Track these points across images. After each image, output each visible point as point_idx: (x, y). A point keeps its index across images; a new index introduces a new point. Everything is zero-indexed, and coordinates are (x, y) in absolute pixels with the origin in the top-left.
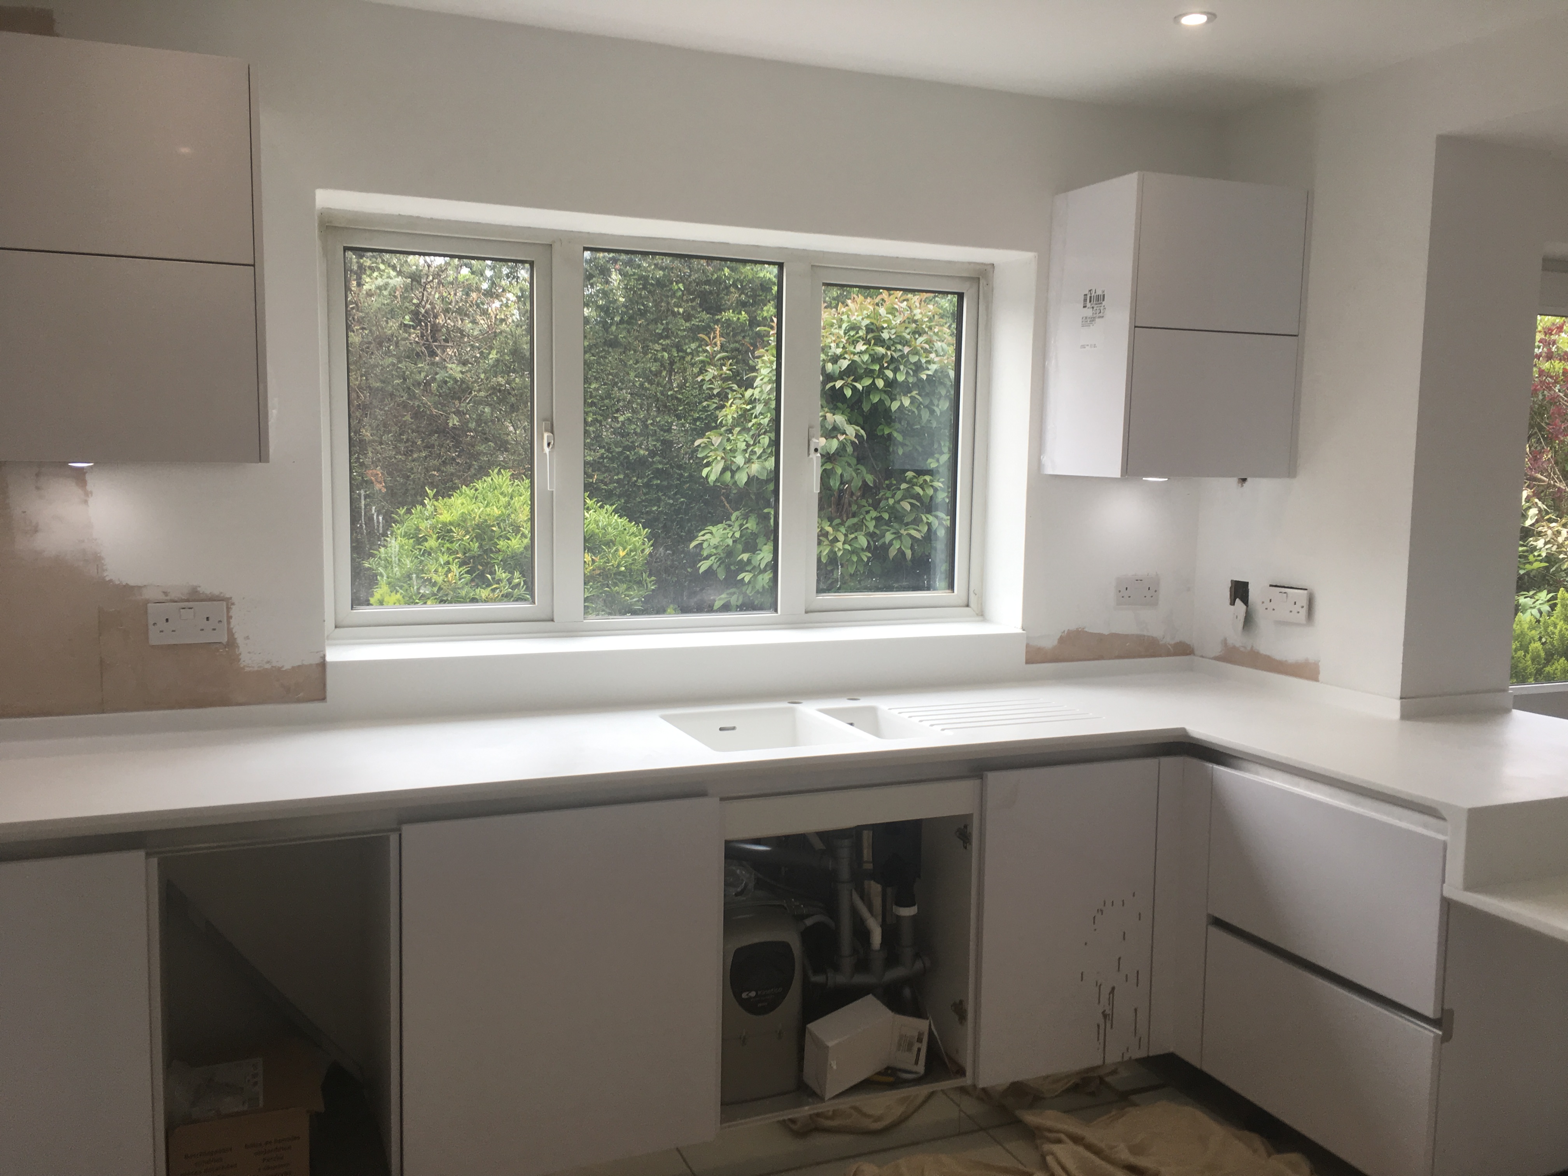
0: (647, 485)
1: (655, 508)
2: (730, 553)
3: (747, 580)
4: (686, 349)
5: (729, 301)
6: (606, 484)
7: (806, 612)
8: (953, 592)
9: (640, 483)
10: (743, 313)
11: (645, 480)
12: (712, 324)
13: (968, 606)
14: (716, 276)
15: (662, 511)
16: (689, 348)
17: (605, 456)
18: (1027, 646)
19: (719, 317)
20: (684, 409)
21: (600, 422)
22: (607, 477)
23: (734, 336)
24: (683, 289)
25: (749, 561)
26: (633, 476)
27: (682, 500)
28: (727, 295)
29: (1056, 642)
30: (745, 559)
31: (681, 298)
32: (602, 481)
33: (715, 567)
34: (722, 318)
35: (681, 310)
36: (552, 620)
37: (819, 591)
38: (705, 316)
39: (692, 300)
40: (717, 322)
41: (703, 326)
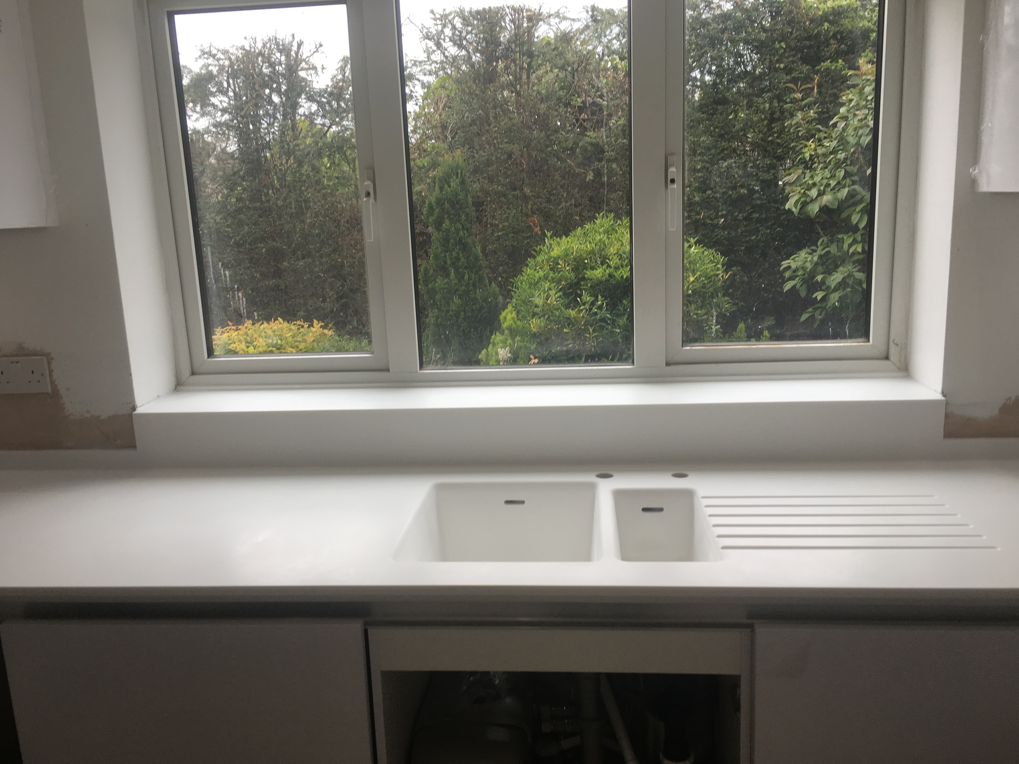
3: (819, 298)
5: (828, 52)
6: (711, 220)
7: (668, 364)
8: (869, 341)
9: (740, 217)
10: (840, 61)
11: (745, 214)
12: (812, 75)
13: (887, 358)
17: (711, 196)
18: (947, 416)
19: (819, 67)
22: (712, 214)
23: (833, 83)
24: (784, 47)
25: (823, 281)
26: (735, 212)
28: (827, 47)
29: (996, 412)
30: (819, 280)
31: (782, 55)
32: (709, 217)
33: (798, 286)
34: (821, 68)
35: (782, 66)
36: (388, 370)
38: (806, 68)
39: (794, 56)
40: (816, 73)
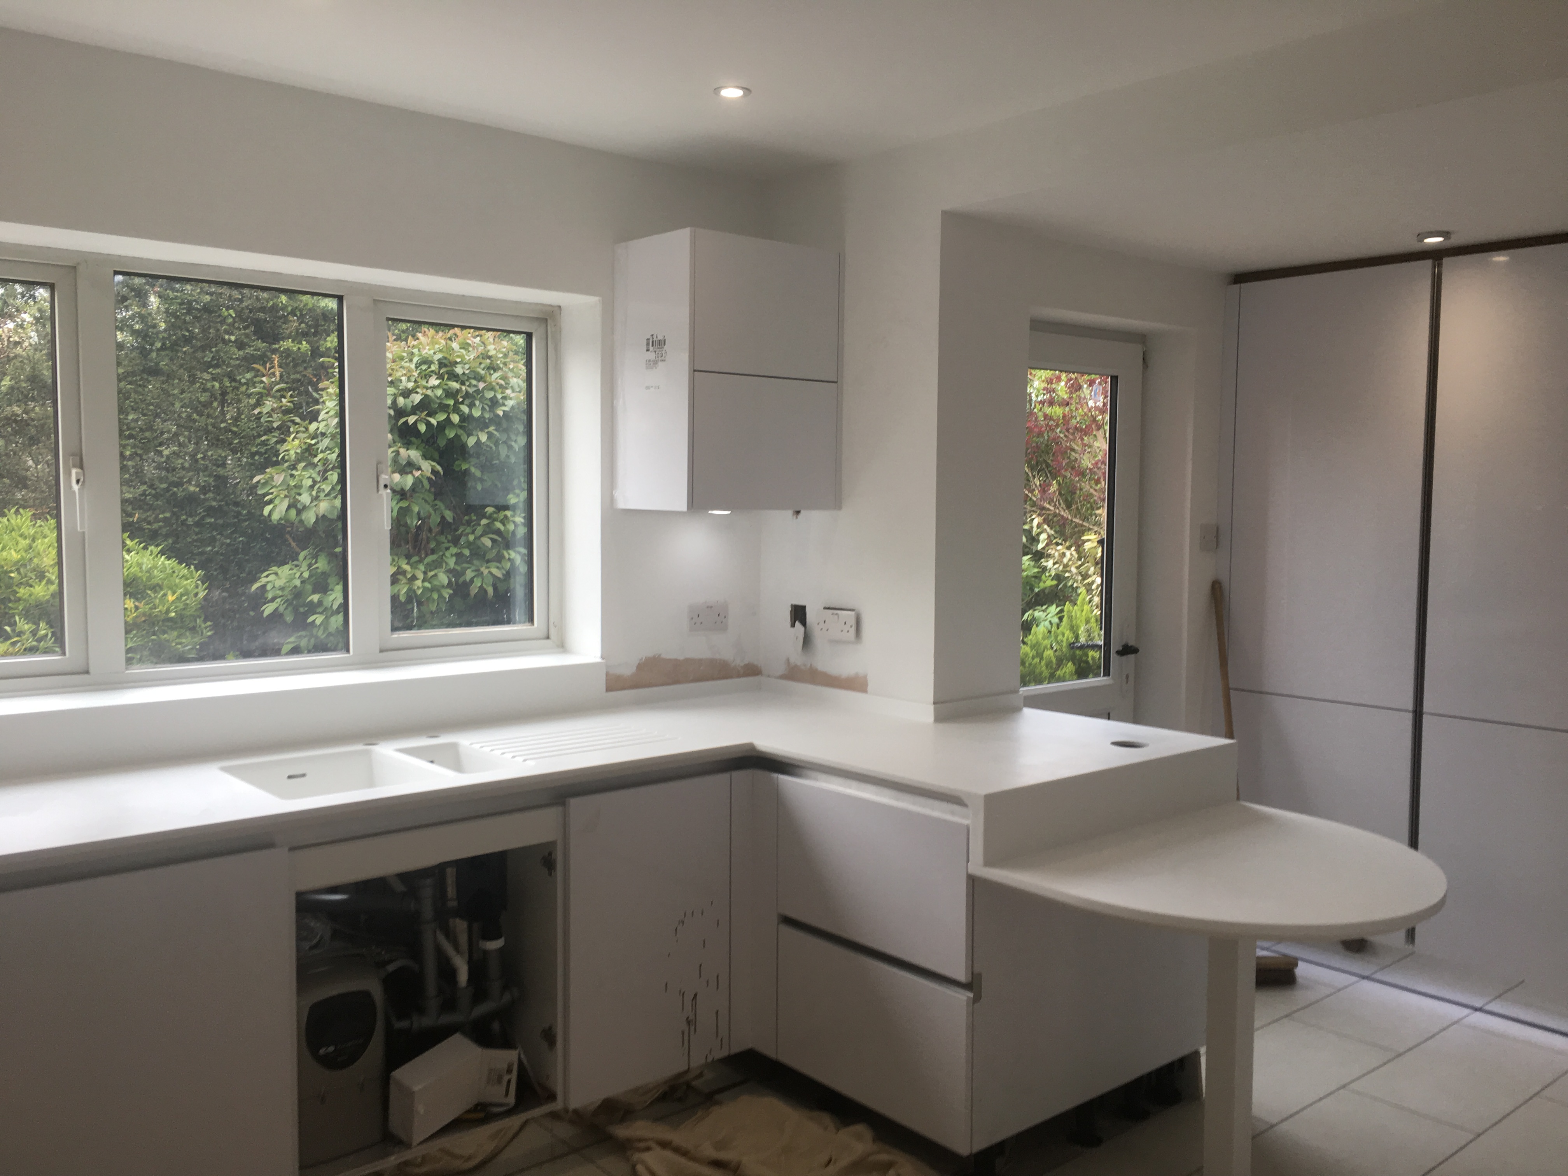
0: (198, 524)
1: (209, 548)
2: (298, 594)
3: (318, 622)
4: (240, 379)
5: (287, 329)
6: (149, 523)
7: (381, 651)
8: (533, 625)
9: (190, 521)
10: (304, 343)
11: (197, 519)
12: (269, 354)
13: (548, 638)
14: (271, 303)
15: (217, 552)
16: (244, 378)
17: (147, 493)
18: (607, 674)
19: (277, 346)
20: (240, 442)
21: (141, 456)
22: (150, 516)
23: (295, 366)
24: (234, 315)
25: (320, 603)
26: (182, 515)
27: (241, 539)
28: (284, 323)
29: (634, 669)
30: (316, 600)
31: (232, 325)
32: (145, 520)
33: (281, 609)
34: (280, 347)
35: (233, 338)
36: (87, 672)
37: (394, 629)
38: (260, 344)
39: (245, 328)
40: (274, 351)
41: (259, 355)
